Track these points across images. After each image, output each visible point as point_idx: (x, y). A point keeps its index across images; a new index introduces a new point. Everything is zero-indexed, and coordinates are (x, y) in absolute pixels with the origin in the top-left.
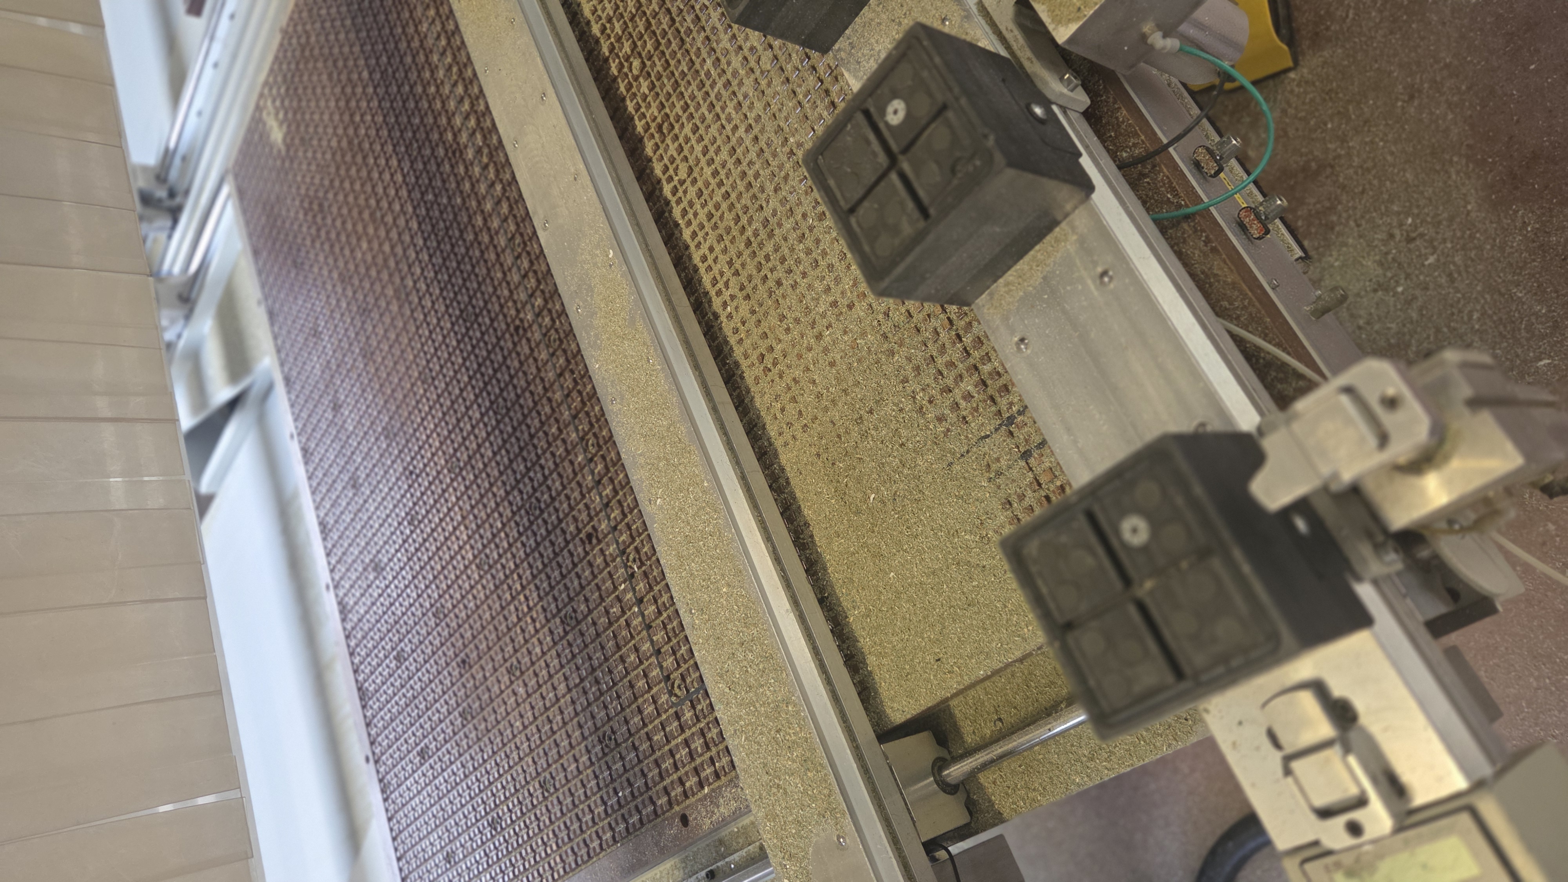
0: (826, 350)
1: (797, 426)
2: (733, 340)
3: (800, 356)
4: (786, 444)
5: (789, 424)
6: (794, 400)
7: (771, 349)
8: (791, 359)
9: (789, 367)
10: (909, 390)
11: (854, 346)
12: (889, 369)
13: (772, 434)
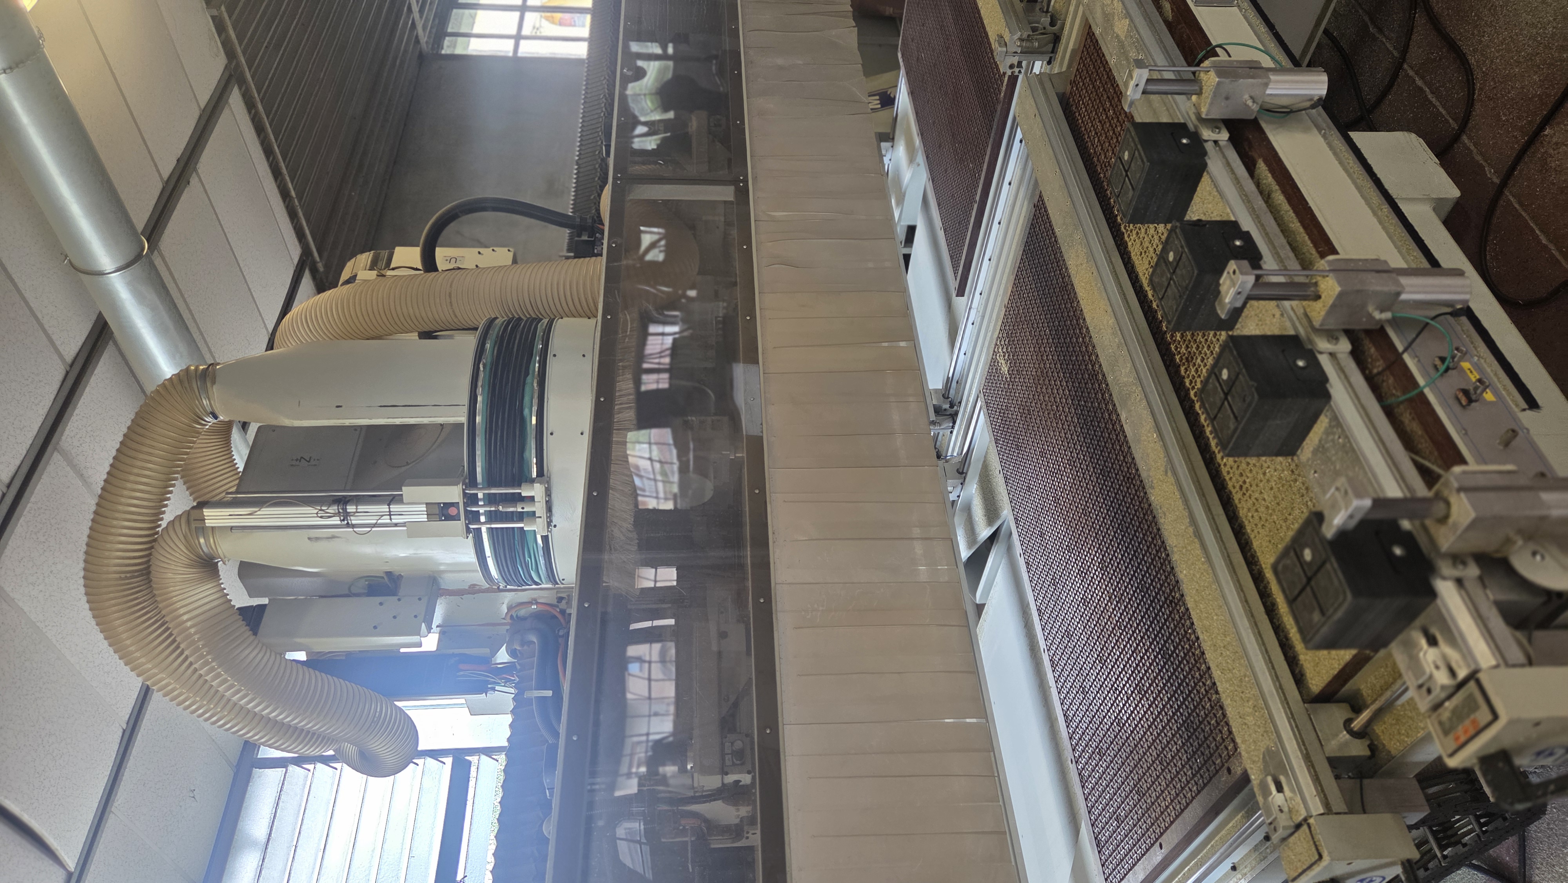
0: (1268, 481)
1: (1260, 526)
2: (1227, 478)
3: (1257, 486)
4: (1255, 537)
5: (1256, 525)
6: (1257, 510)
7: (1245, 482)
8: (1254, 488)
9: (1253, 491)
10: (1305, 500)
11: (1280, 478)
12: (1295, 489)
13: (1249, 531)
